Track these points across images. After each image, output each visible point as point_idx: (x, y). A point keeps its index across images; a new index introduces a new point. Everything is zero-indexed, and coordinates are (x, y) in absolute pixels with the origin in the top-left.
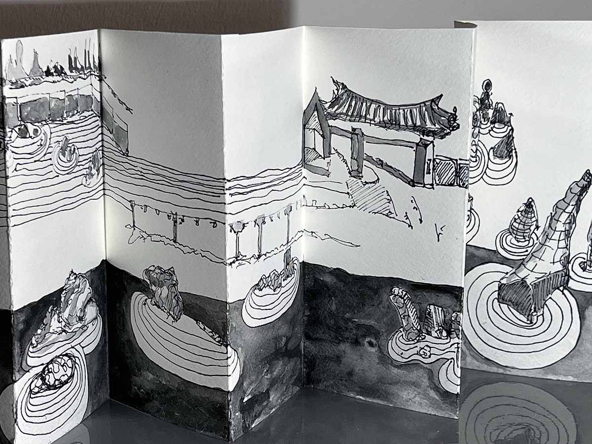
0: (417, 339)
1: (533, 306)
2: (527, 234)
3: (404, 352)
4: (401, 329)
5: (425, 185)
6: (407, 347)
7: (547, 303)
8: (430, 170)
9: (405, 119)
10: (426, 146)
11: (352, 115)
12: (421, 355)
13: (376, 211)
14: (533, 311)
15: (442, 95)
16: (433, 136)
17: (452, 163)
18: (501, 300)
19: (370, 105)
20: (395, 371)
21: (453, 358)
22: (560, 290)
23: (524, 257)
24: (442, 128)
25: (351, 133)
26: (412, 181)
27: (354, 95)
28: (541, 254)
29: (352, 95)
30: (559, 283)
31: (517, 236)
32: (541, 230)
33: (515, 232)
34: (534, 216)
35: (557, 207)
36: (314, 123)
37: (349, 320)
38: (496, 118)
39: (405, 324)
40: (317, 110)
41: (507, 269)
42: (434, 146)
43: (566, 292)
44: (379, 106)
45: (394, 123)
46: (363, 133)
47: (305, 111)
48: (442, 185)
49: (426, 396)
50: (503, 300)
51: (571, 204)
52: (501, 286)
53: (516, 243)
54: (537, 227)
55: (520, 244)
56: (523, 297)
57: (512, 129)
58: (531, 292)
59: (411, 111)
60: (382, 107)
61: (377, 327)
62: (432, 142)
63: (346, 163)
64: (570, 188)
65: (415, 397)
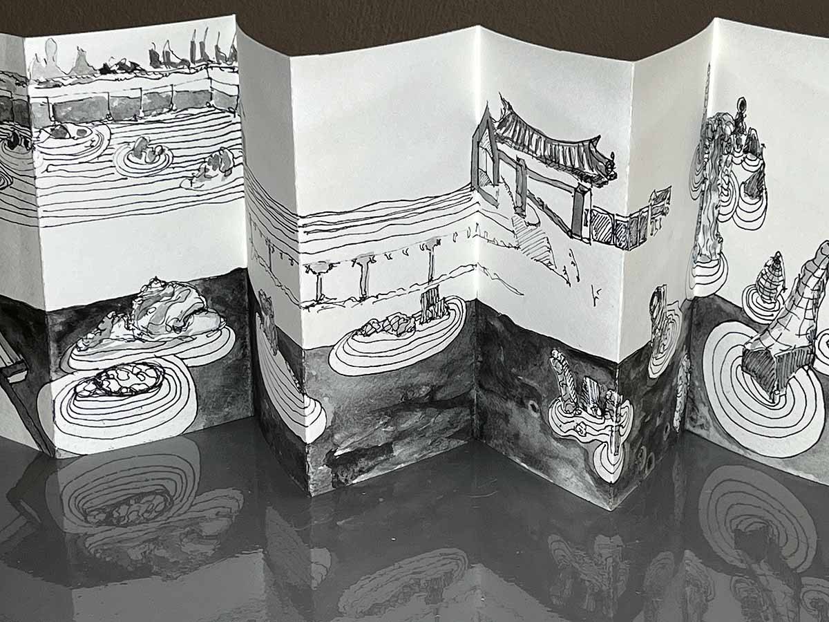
0: (574, 412)
1: (776, 383)
2: (773, 295)
3: (562, 424)
4: (560, 398)
5: (582, 238)
6: (565, 420)
7: (790, 382)
8: (587, 222)
9: (565, 158)
10: (584, 193)
11: (516, 143)
12: (577, 432)
13: (537, 259)
14: (775, 388)
15: (599, 137)
16: (591, 183)
17: (609, 218)
18: (744, 368)
19: (532, 135)
20: (555, 443)
21: (606, 442)
22: (804, 369)
23: (769, 322)
24: (599, 175)
25: (516, 163)
26: (571, 231)
27: (519, 119)
28: (787, 322)
29: (517, 120)
30: (804, 361)
31: (763, 296)
32: (788, 292)
33: (762, 291)
34: (782, 275)
35: (805, 268)
36: (485, 142)
37: (516, 376)
38: (748, 147)
39: (563, 394)
40: (488, 128)
41: (752, 333)
42: (591, 195)
43: (810, 372)
44: (540, 137)
45: (554, 160)
46: (526, 167)
47: (479, 126)
48: (598, 241)
49: (582, 478)
50: (747, 369)
51: (821, 267)
52: (746, 351)
53: (761, 303)
54: (784, 289)
55: (766, 305)
56: (767, 369)
57: (764, 164)
58: (775, 366)
59: (569, 149)
60: (543, 139)
61: (539, 391)
62: (590, 190)
63: (512, 197)
64: (821, 248)
65: (572, 477)
